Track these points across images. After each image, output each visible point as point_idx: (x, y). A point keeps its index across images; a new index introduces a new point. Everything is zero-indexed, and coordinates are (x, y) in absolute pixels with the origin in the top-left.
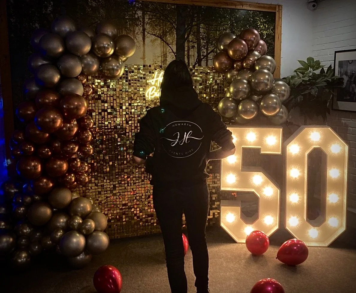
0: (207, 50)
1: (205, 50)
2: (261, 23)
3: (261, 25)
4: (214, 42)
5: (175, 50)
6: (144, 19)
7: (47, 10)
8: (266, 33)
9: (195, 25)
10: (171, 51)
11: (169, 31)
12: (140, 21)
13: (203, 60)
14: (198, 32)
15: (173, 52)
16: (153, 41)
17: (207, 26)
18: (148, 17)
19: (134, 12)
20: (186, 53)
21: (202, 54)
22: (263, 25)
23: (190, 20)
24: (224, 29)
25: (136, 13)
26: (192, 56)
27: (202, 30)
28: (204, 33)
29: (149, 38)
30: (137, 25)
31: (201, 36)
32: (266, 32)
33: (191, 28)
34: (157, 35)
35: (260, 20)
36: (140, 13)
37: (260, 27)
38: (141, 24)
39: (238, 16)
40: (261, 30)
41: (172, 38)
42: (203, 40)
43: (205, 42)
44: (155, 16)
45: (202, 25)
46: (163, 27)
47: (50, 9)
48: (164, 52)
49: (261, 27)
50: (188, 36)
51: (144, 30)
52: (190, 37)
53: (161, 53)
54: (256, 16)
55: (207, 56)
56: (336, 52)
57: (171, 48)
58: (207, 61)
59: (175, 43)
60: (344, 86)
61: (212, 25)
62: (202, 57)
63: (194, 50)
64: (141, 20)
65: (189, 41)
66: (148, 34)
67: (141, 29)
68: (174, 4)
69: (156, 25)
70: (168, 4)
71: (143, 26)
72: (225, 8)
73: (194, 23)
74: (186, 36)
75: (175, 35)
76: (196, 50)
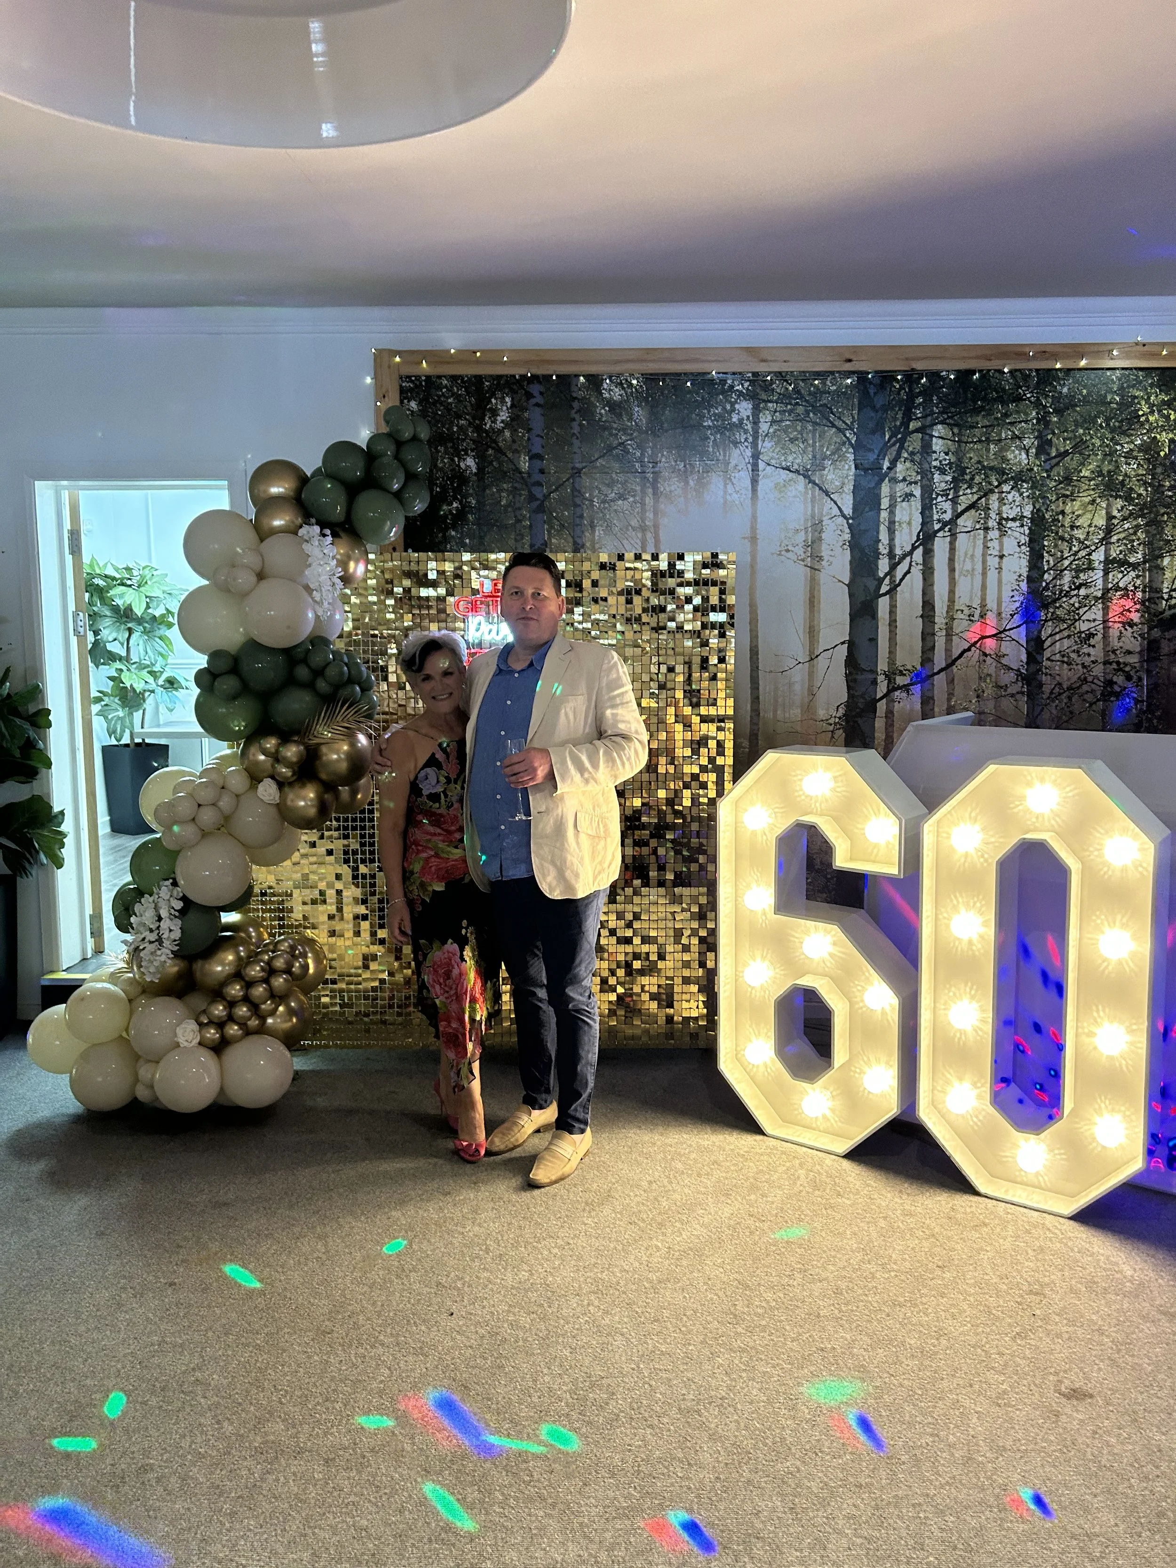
0: (954, 501)
1: (947, 506)
2: (1151, 406)
3: (1152, 412)
4: (977, 479)
5: (848, 510)
6: (756, 423)
7: (494, 422)
8: (1171, 440)
9: (917, 431)
10: (836, 511)
11: (833, 454)
12: (746, 431)
13: (940, 534)
14: (926, 448)
15: (844, 516)
16: (780, 488)
17: (956, 430)
18: (769, 418)
19: (728, 407)
20: (884, 515)
21: (936, 517)
22: (1160, 411)
23: (900, 415)
24: (1015, 437)
25: (733, 410)
26: (904, 526)
27: (937, 445)
28: (947, 454)
29: (770, 480)
30: (736, 444)
31: (934, 463)
32: (1171, 436)
33: (902, 441)
34: (796, 467)
35: (1149, 398)
36: (745, 408)
37: (1147, 420)
38: (746, 440)
39: (1065, 390)
40: (1149, 431)
41: (842, 477)
42: (943, 472)
43: (949, 478)
44: (790, 412)
45: (939, 430)
46: (814, 442)
47: (504, 415)
48: (813, 517)
49: (1151, 418)
50: (893, 465)
51: (756, 456)
52: (900, 467)
53: (806, 520)
54: (1133, 386)
55: (953, 522)
57: (835, 503)
58: (953, 536)
59: (849, 487)
61: (973, 426)
62: (937, 527)
63: (910, 506)
64: (749, 427)
65: (894, 480)
66: (768, 468)
67: (748, 452)
68: (849, 374)
69: (792, 441)
70: (832, 373)
71: (754, 444)
73: (913, 425)
74: (886, 464)
75: (848, 469)
76: (916, 505)
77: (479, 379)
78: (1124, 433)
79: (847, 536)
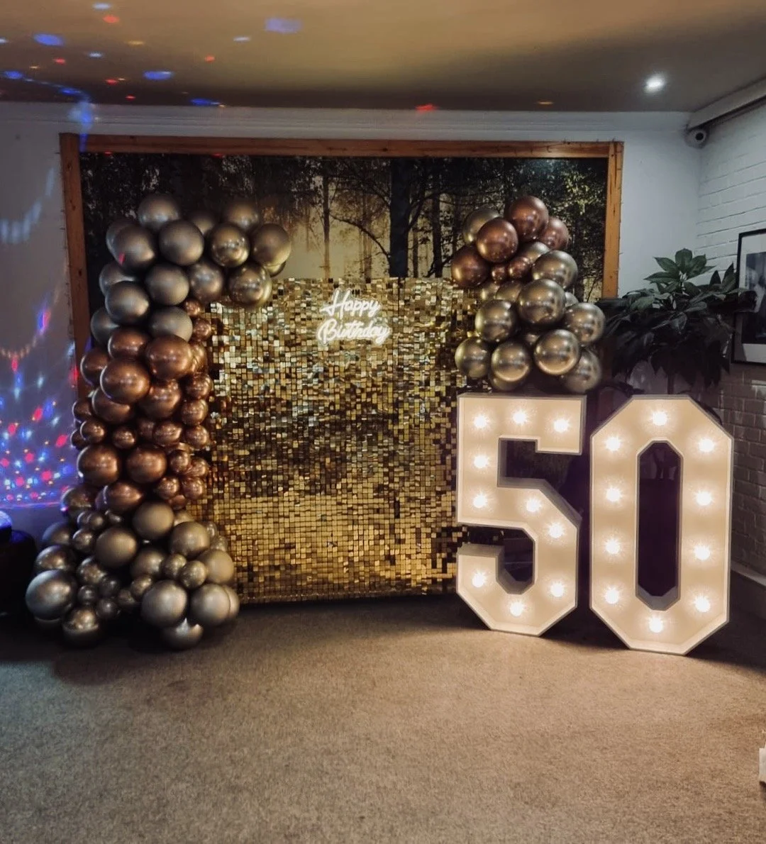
0: (454, 244)
1: (450, 247)
2: (574, 183)
3: (574, 187)
5: (387, 249)
6: (326, 190)
7: (149, 185)
8: (586, 205)
9: (429, 197)
10: (379, 250)
11: (377, 211)
12: (320, 196)
13: (446, 265)
14: (436, 209)
15: (384, 252)
16: (344, 234)
17: (454, 197)
18: (335, 187)
19: (307, 179)
20: (410, 252)
21: (443, 254)
22: (579, 187)
23: (418, 187)
24: (491, 202)
25: (311, 181)
26: (423, 259)
27: (443, 207)
28: (448, 212)
29: (337, 227)
30: (314, 204)
31: (441, 219)
32: (586, 201)
33: (421, 204)
34: (353, 220)
35: (572, 177)
36: (318, 180)
37: (572, 191)
38: (320, 201)
39: (521, 172)
40: (574, 198)
41: (382, 226)
42: (447, 225)
43: (450, 229)
44: (348, 183)
45: (443, 197)
46: (364, 204)
47: (154, 182)
48: (365, 252)
49: (575, 190)
50: (415, 220)
51: (327, 212)
52: (420, 221)
53: (361, 255)
54: (563, 170)
56: (742, 235)
57: (379, 244)
59: (387, 234)
60: (757, 309)
61: (465, 195)
62: (444, 260)
63: (427, 247)
64: (322, 193)
65: (416, 230)
66: (335, 220)
67: (322, 210)
68: (386, 159)
69: (350, 202)
70: (374, 158)
71: (325, 205)
72: (494, 159)
73: (427, 193)
74: (410, 220)
75: (387, 220)
76: (430, 245)
77: (136, 155)
78: (558, 200)
79: (387, 266)
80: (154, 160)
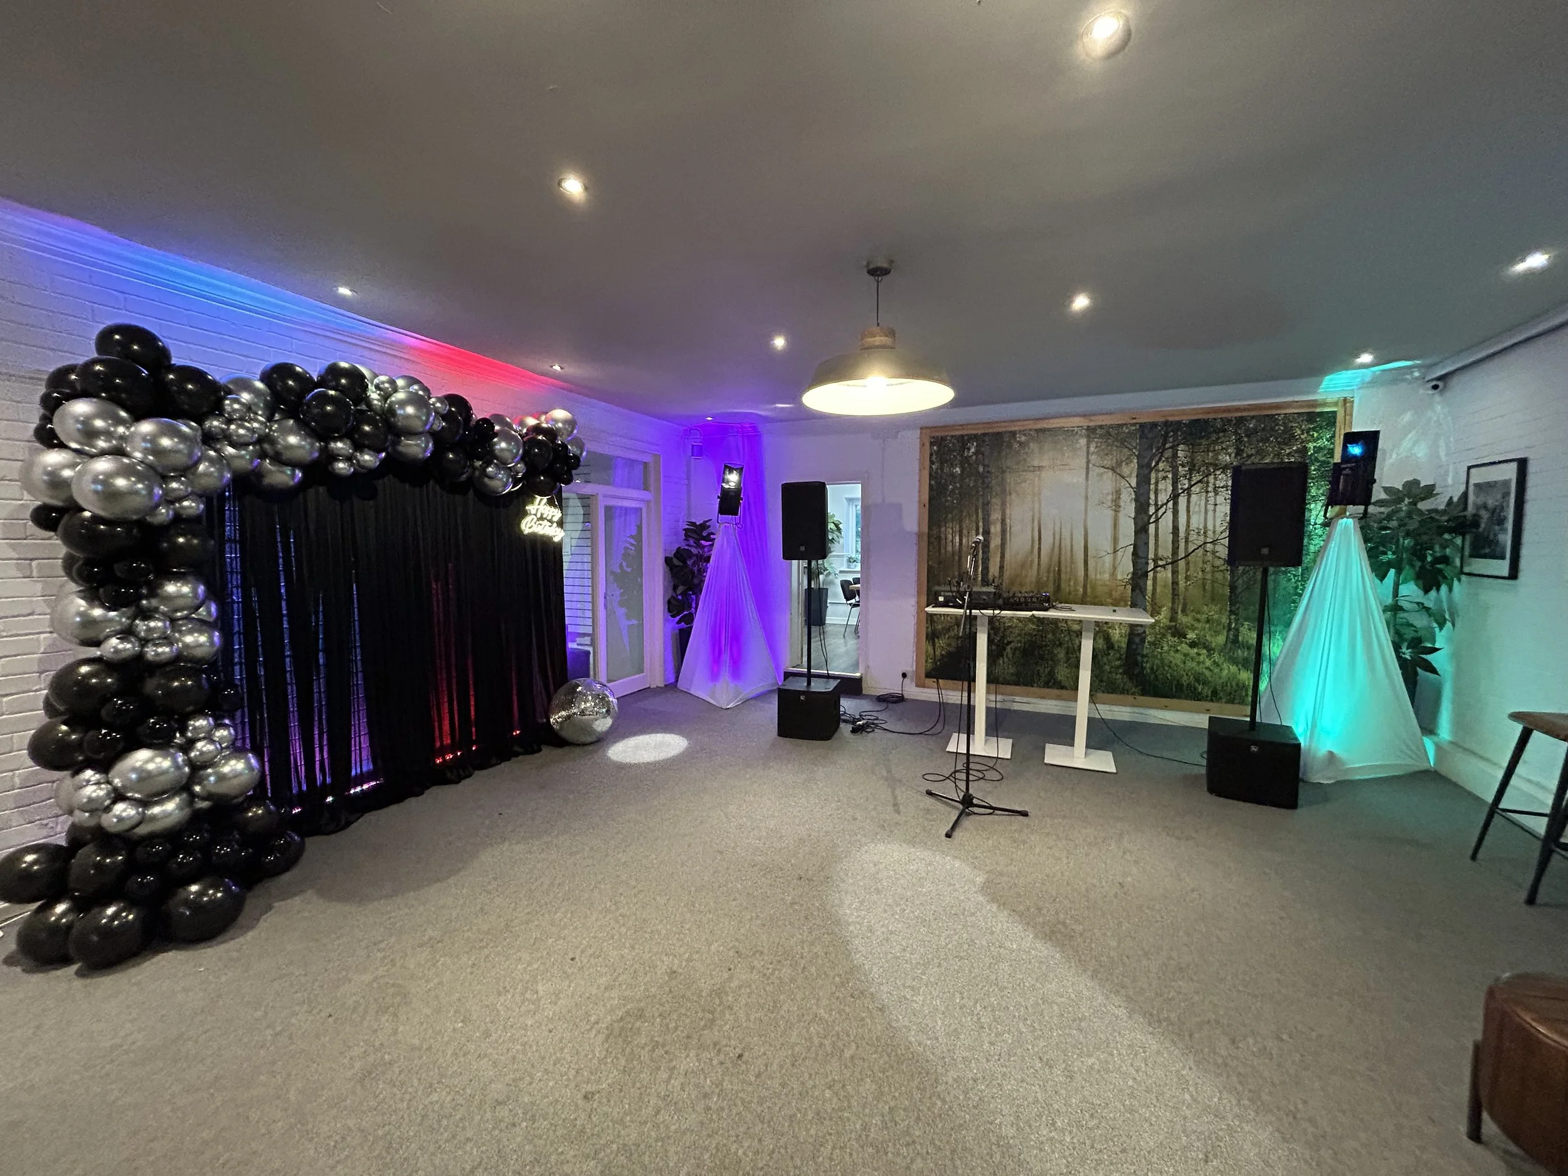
0: (1190, 480)
1: (1186, 482)
2: (1303, 431)
3: (1303, 434)
4: (1202, 469)
5: (1134, 484)
8: (1314, 447)
9: (1170, 448)
10: (1127, 485)
11: (1126, 460)
13: (1182, 495)
14: (1175, 456)
15: (1131, 487)
16: (1100, 475)
17: (1191, 447)
18: (1095, 445)
20: (1152, 487)
21: (1180, 487)
23: (1161, 441)
24: (1223, 449)
26: (1163, 491)
27: (1180, 454)
28: (1186, 458)
29: (1095, 471)
31: (1179, 462)
33: (1162, 453)
34: (1108, 466)
36: (1083, 441)
41: (1131, 470)
42: (1183, 466)
43: (1187, 469)
44: (1105, 442)
46: (1117, 455)
47: (973, 450)
48: (1116, 487)
50: (1157, 464)
51: (1088, 462)
52: (1161, 465)
53: (1112, 489)
54: (1292, 422)
55: (1189, 489)
56: (1469, 468)
57: (1128, 481)
58: (1189, 495)
59: (1135, 474)
61: (1200, 444)
62: (1180, 491)
63: (1166, 482)
65: (1158, 471)
66: (1094, 467)
68: (1135, 424)
69: (1106, 455)
70: (1125, 424)
72: (1226, 418)
73: (1167, 446)
74: (1153, 464)
75: (1134, 464)
76: (1169, 481)
77: (962, 436)
78: (1286, 444)
79: (1133, 496)
80: (975, 437)
